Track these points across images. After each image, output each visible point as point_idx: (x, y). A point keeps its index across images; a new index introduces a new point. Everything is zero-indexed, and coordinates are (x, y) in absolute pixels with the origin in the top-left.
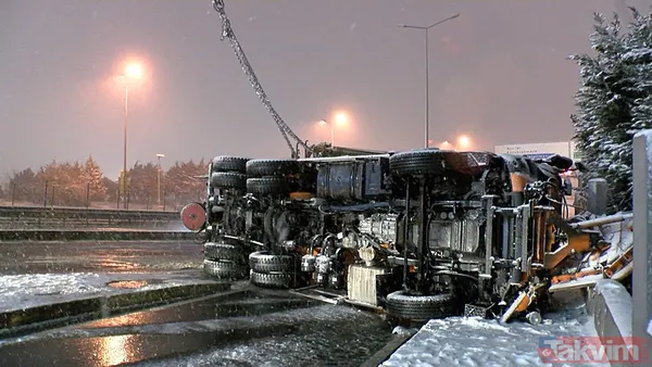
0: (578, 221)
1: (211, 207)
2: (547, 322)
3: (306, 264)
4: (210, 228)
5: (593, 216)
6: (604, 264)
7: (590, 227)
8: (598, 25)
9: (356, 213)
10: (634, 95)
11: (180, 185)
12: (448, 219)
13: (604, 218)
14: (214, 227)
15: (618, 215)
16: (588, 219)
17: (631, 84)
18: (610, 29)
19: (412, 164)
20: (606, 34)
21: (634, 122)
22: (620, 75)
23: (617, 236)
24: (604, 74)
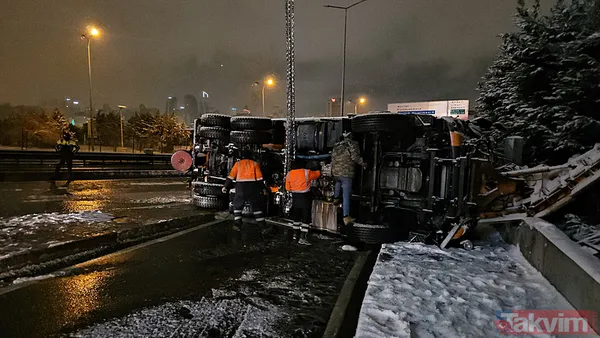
0: (506, 171)
1: (196, 153)
2: (478, 248)
3: (278, 199)
4: (196, 170)
5: (517, 167)
6: (528, 204)
7: (517, 176)
8: (520, 7)
9: (319, 160)
10: (557, 68)
11: (140, 131)
12: (394, 166)
13: (526, 169)
14: (200, 169)
15: (540, 167)
16: (514, 169)
17: (554, 59)
18: (530, 10)
19: (371, 123)
20: (526, 14)
21: (554, 90)
22: (545, 50)
23: (539, 183)
24: (530, 50)
